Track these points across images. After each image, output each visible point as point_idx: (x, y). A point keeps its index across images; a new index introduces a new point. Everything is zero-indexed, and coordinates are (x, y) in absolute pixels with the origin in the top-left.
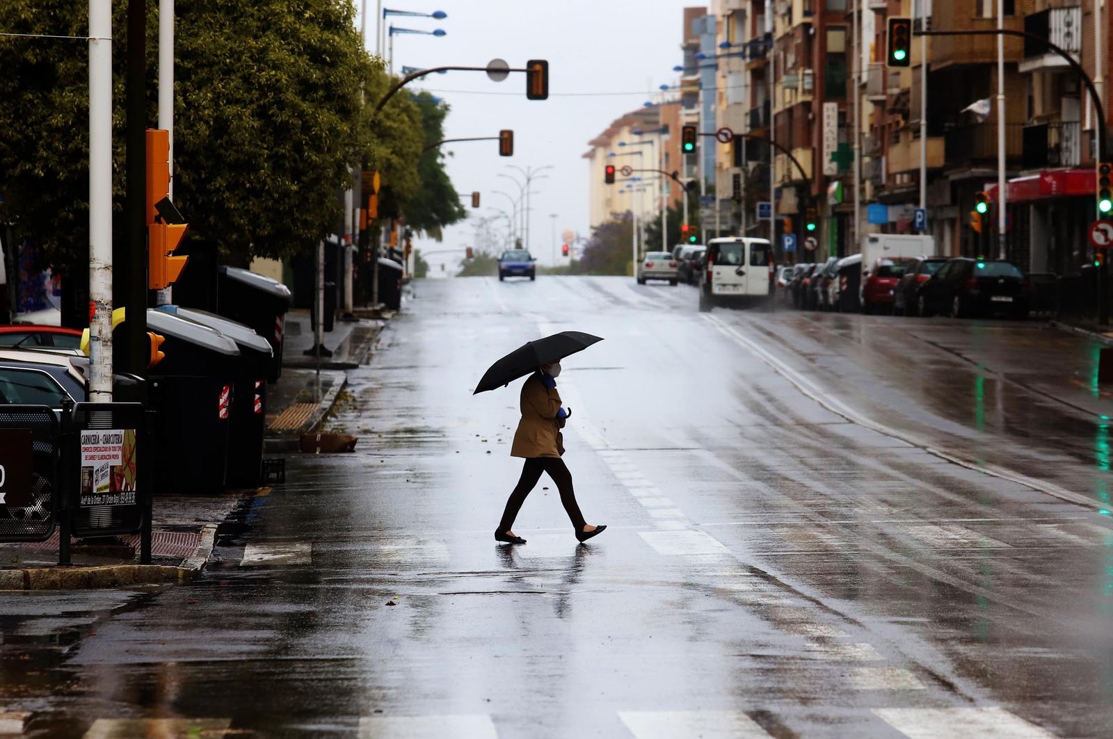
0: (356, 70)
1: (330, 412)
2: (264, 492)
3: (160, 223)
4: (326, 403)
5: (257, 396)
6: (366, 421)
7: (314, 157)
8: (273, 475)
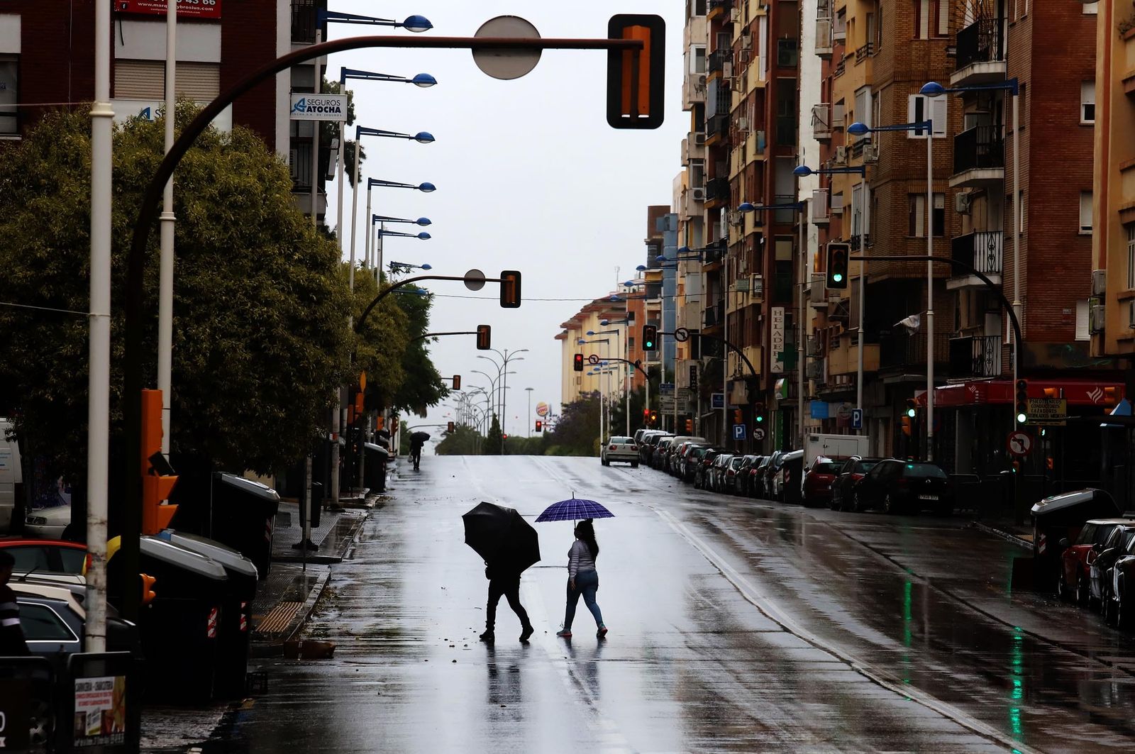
0: (340, 307)
1: (313, 611)
2: (248, 704)
3: (153, 474)
4: (310, 602)
5: (243, 616)
6: (346, 621)
7: (301, 388)
8: (257, 687)
